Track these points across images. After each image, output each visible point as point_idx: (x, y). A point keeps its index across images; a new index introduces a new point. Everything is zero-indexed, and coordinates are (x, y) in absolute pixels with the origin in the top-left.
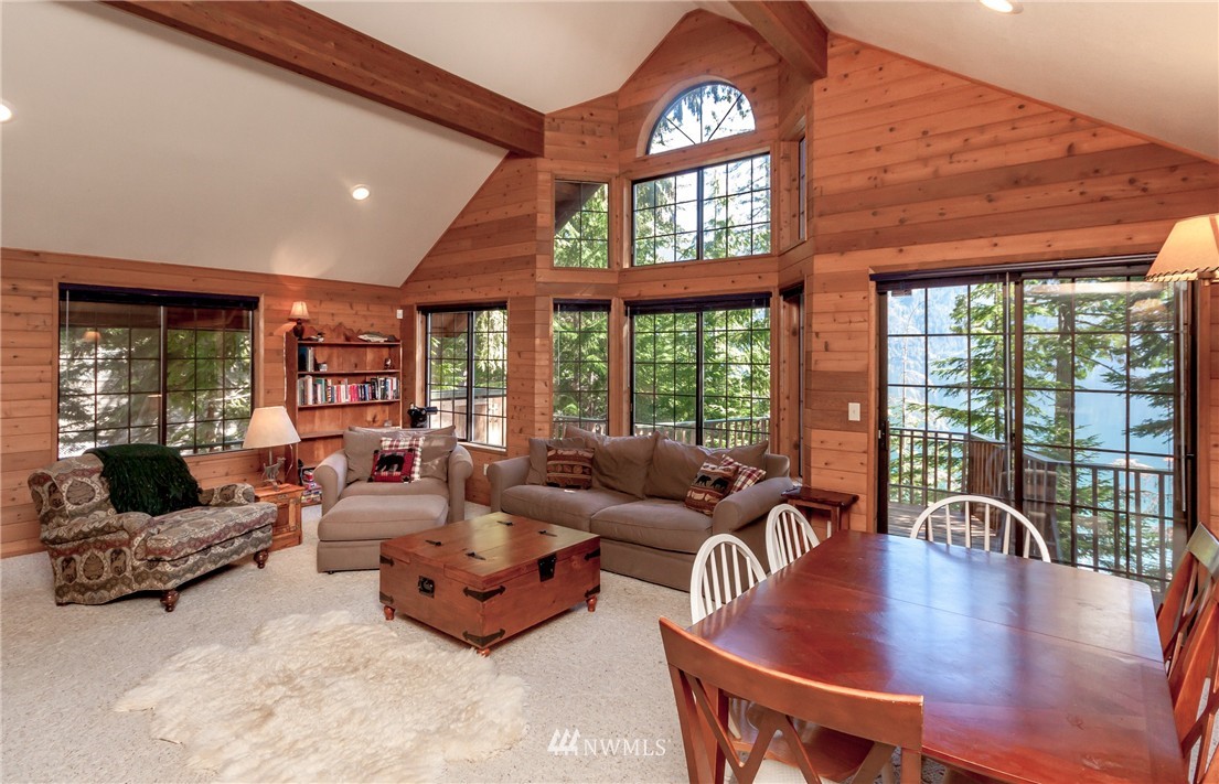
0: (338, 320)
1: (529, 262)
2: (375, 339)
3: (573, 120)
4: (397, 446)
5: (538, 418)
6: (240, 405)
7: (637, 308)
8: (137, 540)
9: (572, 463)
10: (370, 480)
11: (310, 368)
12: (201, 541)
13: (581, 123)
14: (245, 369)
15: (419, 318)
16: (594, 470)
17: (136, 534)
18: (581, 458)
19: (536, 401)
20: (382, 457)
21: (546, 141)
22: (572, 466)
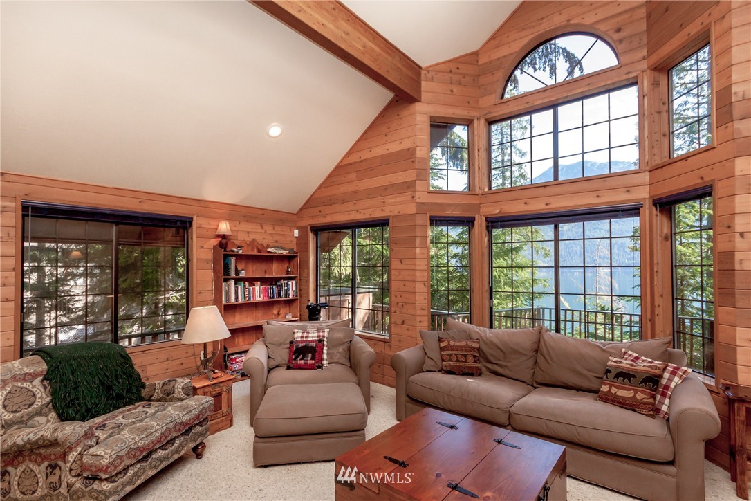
0: (252, 237)
1: (410, 186)
2: (279, 252)
3: (444, 72)
4: (307, 337)
5: (419, 312)
6: (176, 301)
7: (495, 222)
8: (72, 456)
9: (464, 353)
10: (289, 368)
11: (233, 274)
12: (140, 449)
13: (450, 75)
14: (180, 276)
15: (311, 236)
16: (481, 359)
17: (71, 449)
18: (471, 349)
19: (417, 298)
20: (297, 349)
21: (423, 89)
22: (465, 356)
